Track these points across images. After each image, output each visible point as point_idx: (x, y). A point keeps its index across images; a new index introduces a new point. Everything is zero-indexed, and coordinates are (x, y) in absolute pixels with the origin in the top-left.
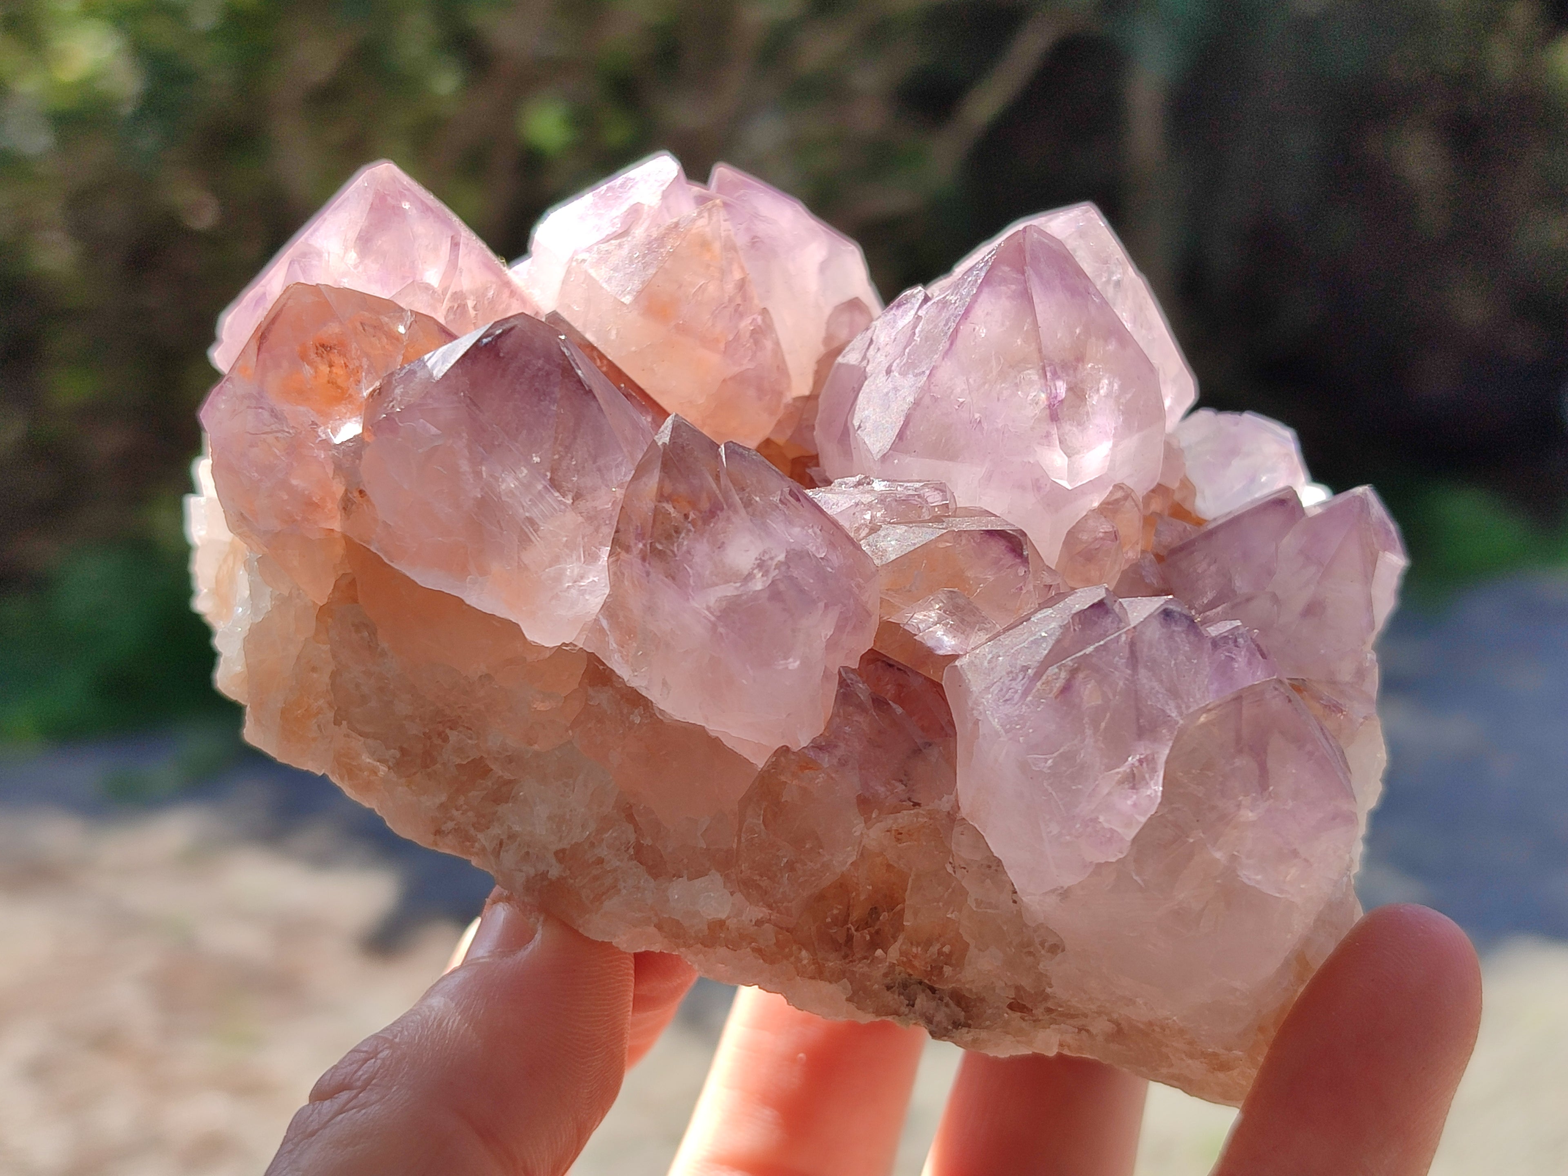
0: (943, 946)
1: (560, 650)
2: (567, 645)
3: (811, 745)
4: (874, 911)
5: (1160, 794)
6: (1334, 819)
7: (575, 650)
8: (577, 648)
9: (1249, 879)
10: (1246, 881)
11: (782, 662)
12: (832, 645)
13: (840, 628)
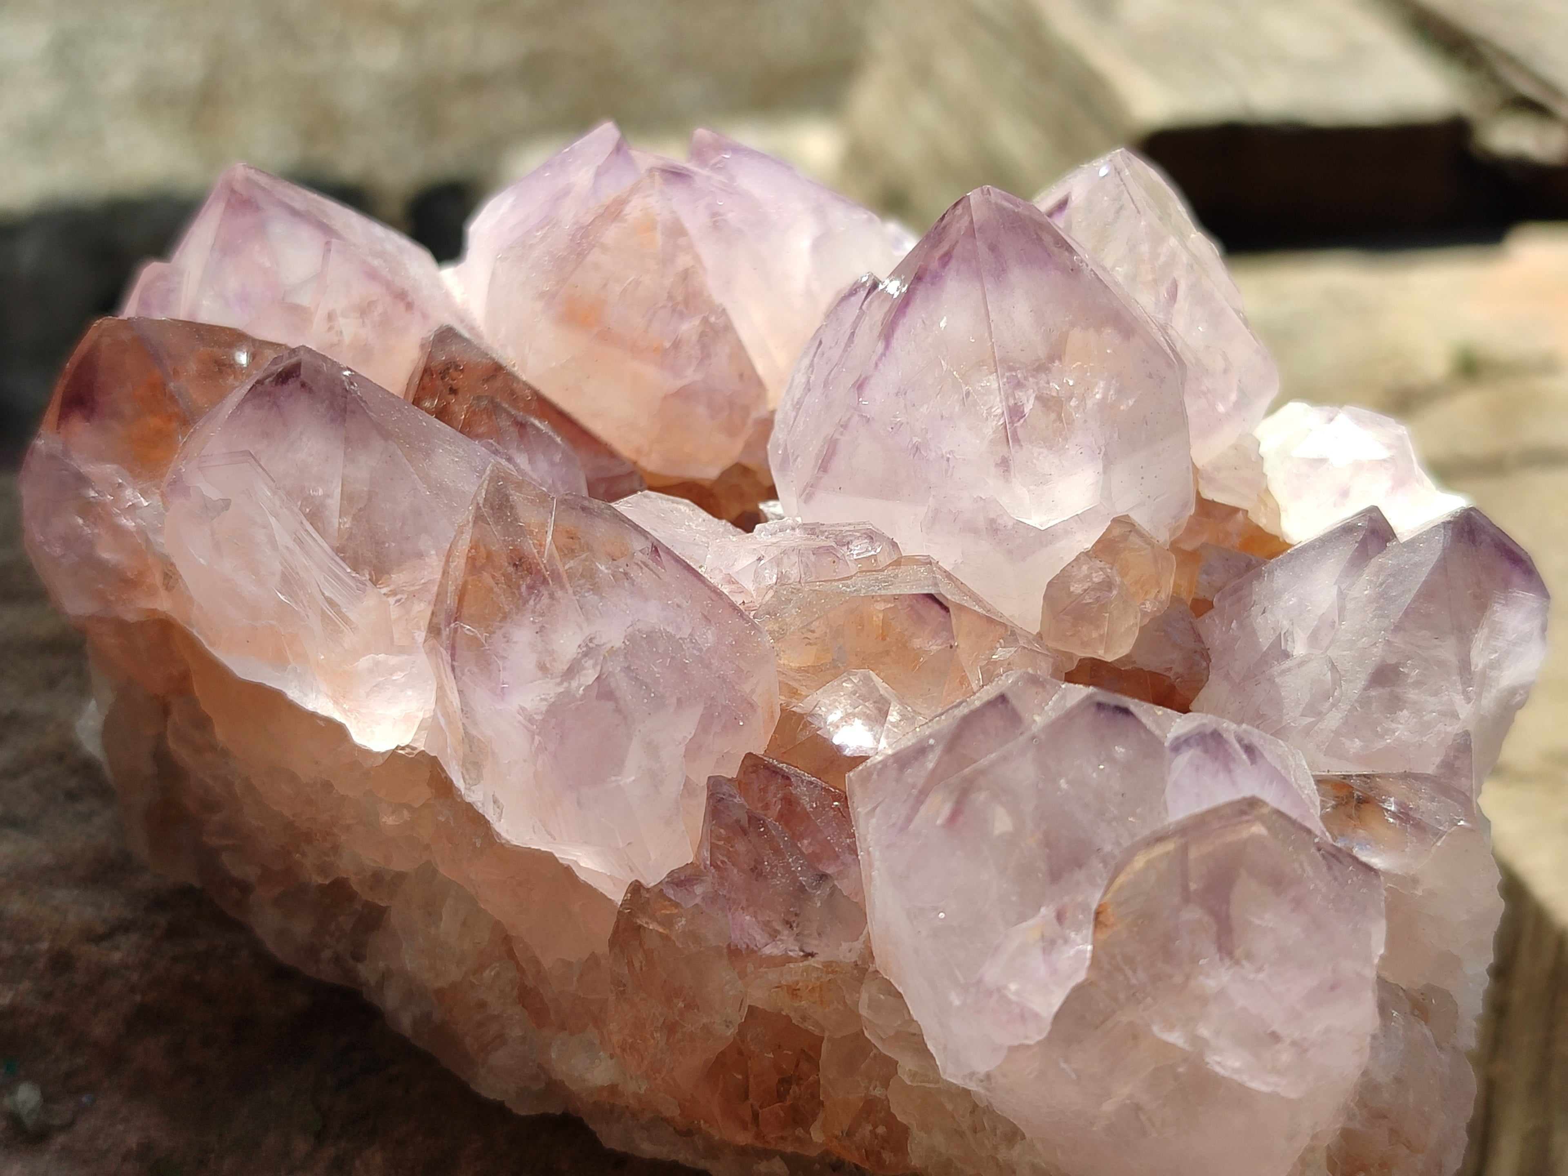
0: (875, 1127)
1: (393, 755)
2: (403, 748)
3: (666, 880)
4: (785, 1082)
5: (1089, 955)
6: (1333, 988)
7: (413, 754)
8: (416, 752)
9: (1223, 1067)
10: (1218, 1069)
11: (613, 778)
12: (693, 750)
13: (704, 726)
